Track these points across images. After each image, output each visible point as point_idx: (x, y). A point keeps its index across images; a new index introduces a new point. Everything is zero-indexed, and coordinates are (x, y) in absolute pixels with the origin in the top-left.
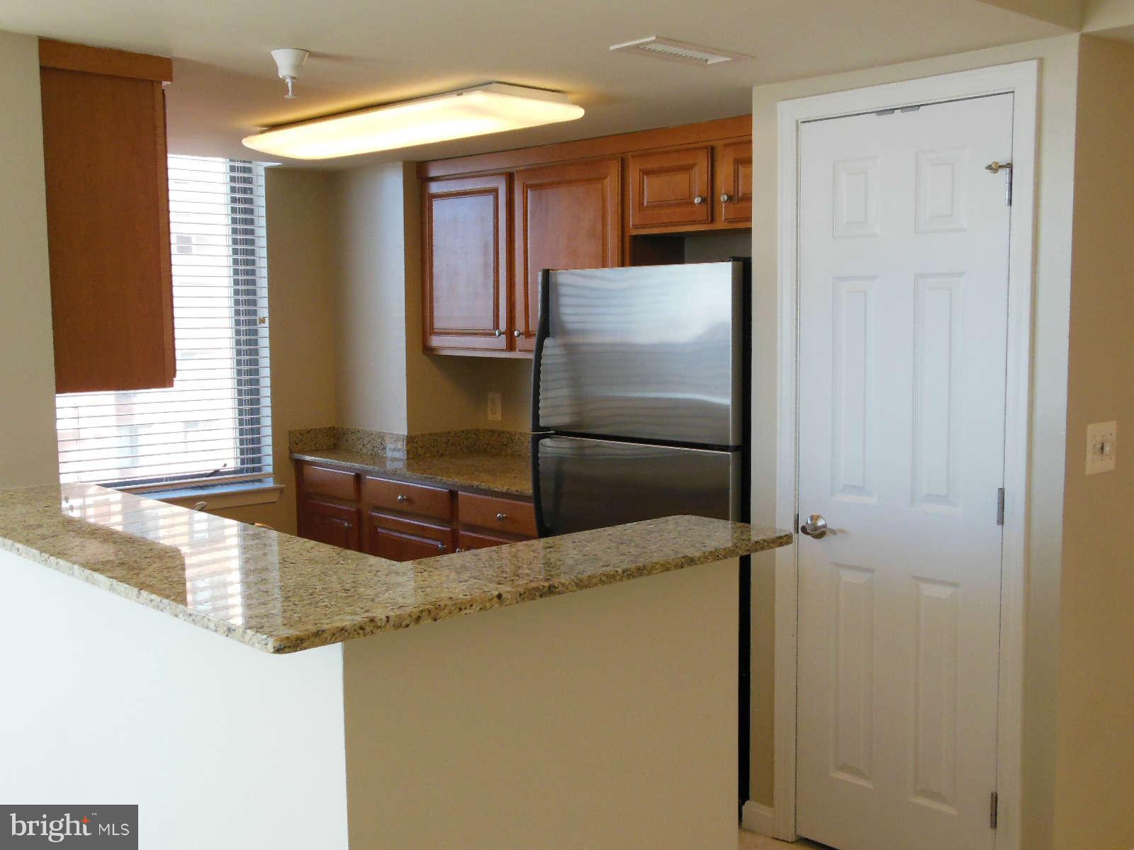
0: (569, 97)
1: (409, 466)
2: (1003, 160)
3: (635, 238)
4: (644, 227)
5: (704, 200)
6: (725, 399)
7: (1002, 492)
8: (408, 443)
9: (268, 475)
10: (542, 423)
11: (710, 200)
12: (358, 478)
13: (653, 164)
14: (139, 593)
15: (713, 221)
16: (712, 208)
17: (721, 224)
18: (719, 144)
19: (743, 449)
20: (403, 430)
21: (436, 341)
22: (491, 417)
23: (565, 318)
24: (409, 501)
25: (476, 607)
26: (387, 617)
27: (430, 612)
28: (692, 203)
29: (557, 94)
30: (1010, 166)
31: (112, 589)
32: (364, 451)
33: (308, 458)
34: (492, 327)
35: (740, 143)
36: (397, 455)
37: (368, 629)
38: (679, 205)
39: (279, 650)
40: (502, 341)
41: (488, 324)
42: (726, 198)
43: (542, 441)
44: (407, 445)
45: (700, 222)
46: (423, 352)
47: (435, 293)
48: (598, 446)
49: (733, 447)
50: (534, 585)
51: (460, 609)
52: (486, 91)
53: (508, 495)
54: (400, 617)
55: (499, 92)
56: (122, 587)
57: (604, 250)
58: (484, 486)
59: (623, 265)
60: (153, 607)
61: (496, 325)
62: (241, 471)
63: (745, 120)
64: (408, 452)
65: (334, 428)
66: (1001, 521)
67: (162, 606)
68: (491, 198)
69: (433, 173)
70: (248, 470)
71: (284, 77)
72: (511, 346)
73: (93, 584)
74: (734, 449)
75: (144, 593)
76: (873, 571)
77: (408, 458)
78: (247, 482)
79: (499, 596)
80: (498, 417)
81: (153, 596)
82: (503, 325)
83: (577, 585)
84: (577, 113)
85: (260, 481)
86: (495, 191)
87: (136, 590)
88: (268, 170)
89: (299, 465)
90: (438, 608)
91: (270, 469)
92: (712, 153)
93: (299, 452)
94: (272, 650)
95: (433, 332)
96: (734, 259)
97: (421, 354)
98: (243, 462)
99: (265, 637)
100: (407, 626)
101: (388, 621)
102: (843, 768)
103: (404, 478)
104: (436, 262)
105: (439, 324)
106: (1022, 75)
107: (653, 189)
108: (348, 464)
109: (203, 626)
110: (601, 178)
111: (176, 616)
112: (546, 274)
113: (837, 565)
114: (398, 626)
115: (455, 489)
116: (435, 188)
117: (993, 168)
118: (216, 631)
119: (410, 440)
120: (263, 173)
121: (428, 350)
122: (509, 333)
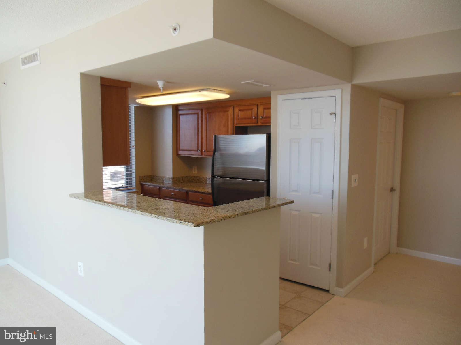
0: (226, 92)
1: (173, 186)
2: (333, 112)
3: (236, 127)
4: (239, 124)
5: (255, 118)
6: (264, 168)
7: (333, 191)
8: (173, 179)
9: (134, 188)
10: (214, 174)
11: (257, 118)
12: (160, 189)
13: (242, 108)
14: (151, 215)
15: (257, 123)
16: (257, 120)
17: (259, 124)
18: (259, 104)
19: (268, 181)
20: (171, 176)
21: (180, 152)
22: (194, 172)
23: (220, 147)
24: (175, 195)
25: (233, 217)
26: (216, 219)
27: (224, 218)
28: (252, 118)
29: (223, 92)
30: (335, 114)
31: (142, 214)
32: (160, 181)
33: (144, 183)
34: (196, 149)
35: (268, 104)
36: (169, 182)
37: (212, 222)
38: (248, 119)
39: (195, 227)
40: (199, 153)
41: (195, 148)
42: (261, 117)
43: (214, 179)
44: (172, 180)
45: (254, 123)
46: (177, 155)
47: (180, 140)
48: (229, 180)
49: (266, 180)
50: (243, 212)
51: (230, 217)
52: (207, 91)
53: (203, 193)
54: (218, 219)
55: (210, 91)
56: (146, 214)
57: (228, 130)
58: (196, 190)
59: (233, 134)
60: (156, 218)
61: (198, 149)
62: (127, 187)
63: (269, 98)
64: (173, 182)
65: (151, 175)
66: (333, 198)
67: (159, 218)
68: (196, 116)
69: (180, 108)
70: (129, 187)
71: (160, 88)
72: (202, 154)
73: (136, 213)
74: (266, 181)
75: (153, 215)
76: (300, 211)
77: (173, 183)
78: (129, 190)
79: (237, 214)
80: (196, 172)
81: (156, 216)
82: (200, 148)
83: (252, 212)
84: (228, 96)
85: (131, 190)
86: (197, 114)
87: (150, 214)
88: (135, 107)
89: (142, 185)
90: (225, 217)
91: (134, 186)
92: (257, 106)
93: (142, 182)
94: (193, 226)
95: (180, 150)
96: (266, 134)
97: (176, 155)
98: (127, 184)
99: (191, 223)
100: (219, 221)
101: (216, 220)
102: (292, 260)
103: (172, 189)
104: (181, 131)
105: (181, 148)
106: (337, 93)
107: (241, 114)
108: (157, 185)
109: (172, 222)
110: (228, 111)
111: (163, 220)
112: (215, 136)
113: (291, 210)
114: (218, 221)
115: (188, 191)
116: (180, 112)
117: (331, 114)
118: (176, 223)
119: (173, 178)
120: (134, 107)
121: (178, 155)
122: (202, 151)
